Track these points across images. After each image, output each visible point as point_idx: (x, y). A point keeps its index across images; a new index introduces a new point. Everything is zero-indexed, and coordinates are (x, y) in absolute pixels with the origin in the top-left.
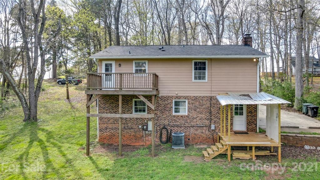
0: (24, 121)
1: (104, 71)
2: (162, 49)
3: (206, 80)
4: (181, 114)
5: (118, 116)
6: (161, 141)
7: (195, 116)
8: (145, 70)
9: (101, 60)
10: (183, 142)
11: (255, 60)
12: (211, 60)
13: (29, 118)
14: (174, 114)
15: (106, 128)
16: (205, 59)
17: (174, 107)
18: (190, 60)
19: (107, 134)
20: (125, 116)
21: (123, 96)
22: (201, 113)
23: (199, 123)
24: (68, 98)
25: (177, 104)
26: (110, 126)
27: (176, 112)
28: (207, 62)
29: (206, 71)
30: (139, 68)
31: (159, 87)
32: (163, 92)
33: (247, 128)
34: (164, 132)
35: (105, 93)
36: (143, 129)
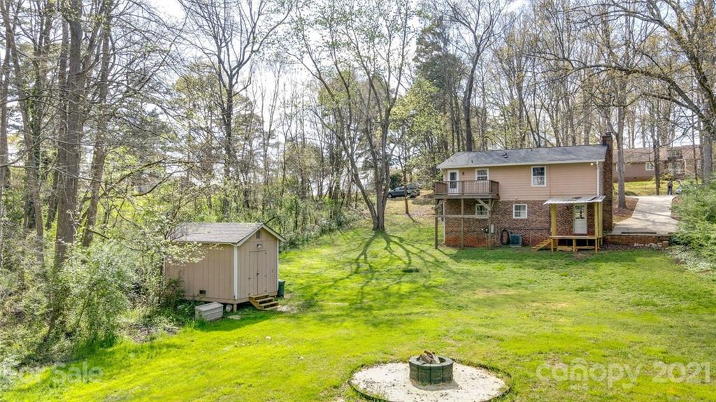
0: (374, 230)
1: (449, 180)
2: (506, 156)
3: (545, 185)
4: (521, 217)
5: (460, 216)
6: (502, 243)
7: (534, 220)
8: (486, 177)
9: (446, 170)
10: (521, 241)
11: (592, 164)
12: (550, 166)
13: (378, 227)
14: (514, 217)
15: (452, 231)
16: (544, 165)
17: (514, 211)
18: (530, 166)
19: (453, 236)
20: (466, 216)
21: (464, 199)
22: (541, 217)
23: (539, 226)
24: (407, 212)
25: (518, 208)
26: (455, 229)
27: (516, 216)
28: (545, 167)
29: (545, 176)
30: (481, 176)
31: (500, 193)
32: (504, 197)
33: (588, 231)
34: (505, 235)
35: (450, 198)
36: (485, 232)
